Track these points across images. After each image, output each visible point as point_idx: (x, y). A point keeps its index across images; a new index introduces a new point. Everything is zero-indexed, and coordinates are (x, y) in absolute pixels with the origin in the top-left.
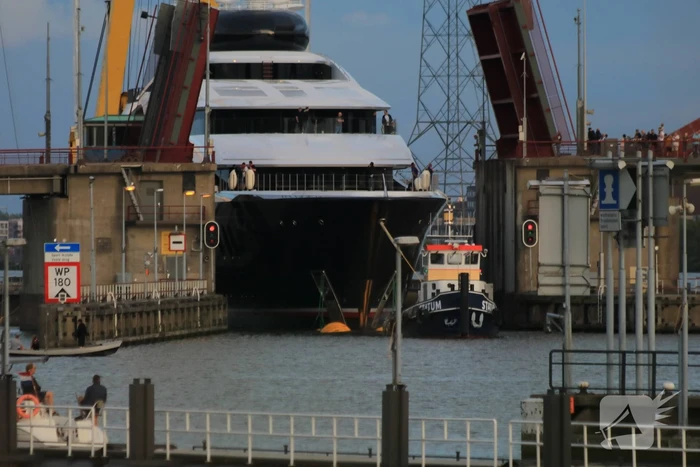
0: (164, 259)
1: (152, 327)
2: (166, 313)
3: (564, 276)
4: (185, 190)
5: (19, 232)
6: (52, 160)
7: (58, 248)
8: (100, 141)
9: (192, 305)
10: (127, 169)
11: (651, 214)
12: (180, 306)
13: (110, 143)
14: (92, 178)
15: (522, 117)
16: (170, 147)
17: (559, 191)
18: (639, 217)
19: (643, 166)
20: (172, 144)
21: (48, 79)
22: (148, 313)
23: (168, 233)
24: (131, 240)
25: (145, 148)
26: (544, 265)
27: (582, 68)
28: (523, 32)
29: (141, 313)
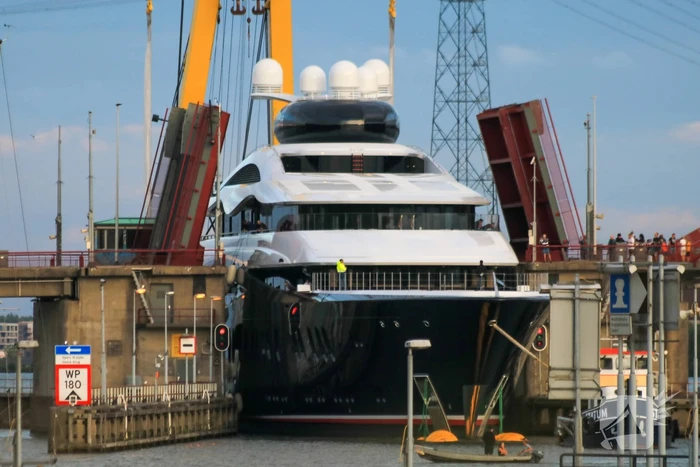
0: (175, 362)
1: (162, 430)
2: (176, 417)
3: (574, 379)
4: (195, 292)
5: (29, 334)
6: (63, 262)
7: (68, 350)
8: (111, 244)
9: (202, 408)
10: (137, 272)
11: (662, 318)
12: (190, 408)
13: (121, 245)
14: (102, 280)
15: (532, 221)
16: (181, 250)
17: (569, 295)
18: (650, 321)
19: (654, 271)
20: (183, 247)
21: (60, 182)
22: (158, 416)
23: (179, 335)
24: (141, 343)
25: (155, 251)
26: (554, 369)
27: (591, 172)
28: (533, 136)
29: (151, 416)
